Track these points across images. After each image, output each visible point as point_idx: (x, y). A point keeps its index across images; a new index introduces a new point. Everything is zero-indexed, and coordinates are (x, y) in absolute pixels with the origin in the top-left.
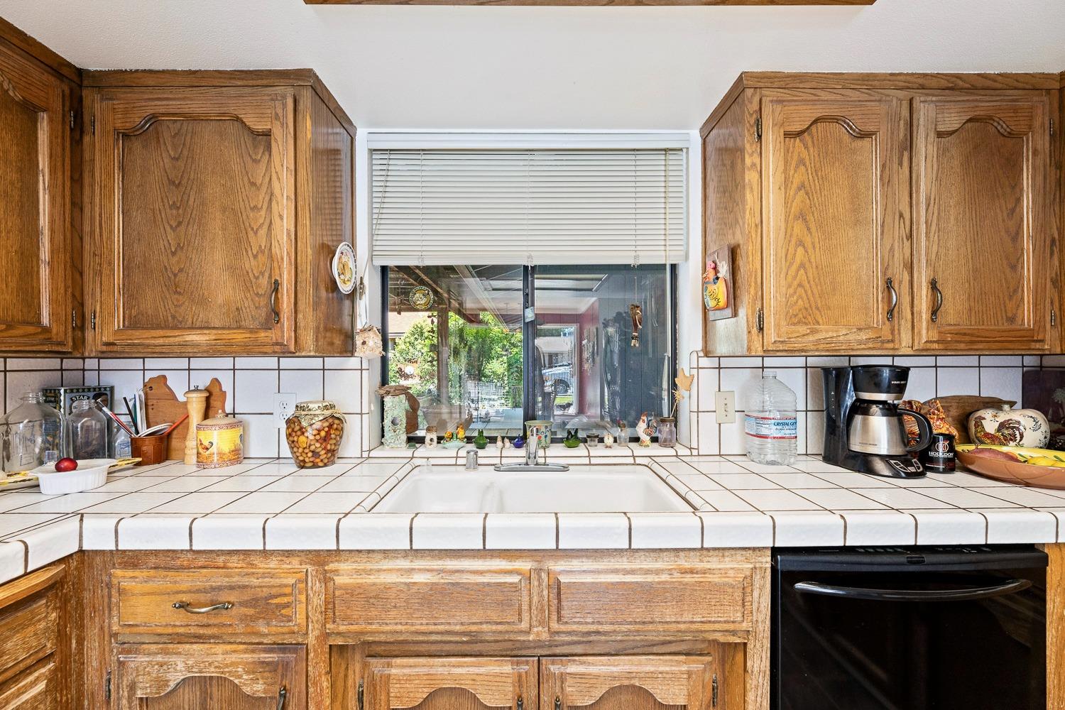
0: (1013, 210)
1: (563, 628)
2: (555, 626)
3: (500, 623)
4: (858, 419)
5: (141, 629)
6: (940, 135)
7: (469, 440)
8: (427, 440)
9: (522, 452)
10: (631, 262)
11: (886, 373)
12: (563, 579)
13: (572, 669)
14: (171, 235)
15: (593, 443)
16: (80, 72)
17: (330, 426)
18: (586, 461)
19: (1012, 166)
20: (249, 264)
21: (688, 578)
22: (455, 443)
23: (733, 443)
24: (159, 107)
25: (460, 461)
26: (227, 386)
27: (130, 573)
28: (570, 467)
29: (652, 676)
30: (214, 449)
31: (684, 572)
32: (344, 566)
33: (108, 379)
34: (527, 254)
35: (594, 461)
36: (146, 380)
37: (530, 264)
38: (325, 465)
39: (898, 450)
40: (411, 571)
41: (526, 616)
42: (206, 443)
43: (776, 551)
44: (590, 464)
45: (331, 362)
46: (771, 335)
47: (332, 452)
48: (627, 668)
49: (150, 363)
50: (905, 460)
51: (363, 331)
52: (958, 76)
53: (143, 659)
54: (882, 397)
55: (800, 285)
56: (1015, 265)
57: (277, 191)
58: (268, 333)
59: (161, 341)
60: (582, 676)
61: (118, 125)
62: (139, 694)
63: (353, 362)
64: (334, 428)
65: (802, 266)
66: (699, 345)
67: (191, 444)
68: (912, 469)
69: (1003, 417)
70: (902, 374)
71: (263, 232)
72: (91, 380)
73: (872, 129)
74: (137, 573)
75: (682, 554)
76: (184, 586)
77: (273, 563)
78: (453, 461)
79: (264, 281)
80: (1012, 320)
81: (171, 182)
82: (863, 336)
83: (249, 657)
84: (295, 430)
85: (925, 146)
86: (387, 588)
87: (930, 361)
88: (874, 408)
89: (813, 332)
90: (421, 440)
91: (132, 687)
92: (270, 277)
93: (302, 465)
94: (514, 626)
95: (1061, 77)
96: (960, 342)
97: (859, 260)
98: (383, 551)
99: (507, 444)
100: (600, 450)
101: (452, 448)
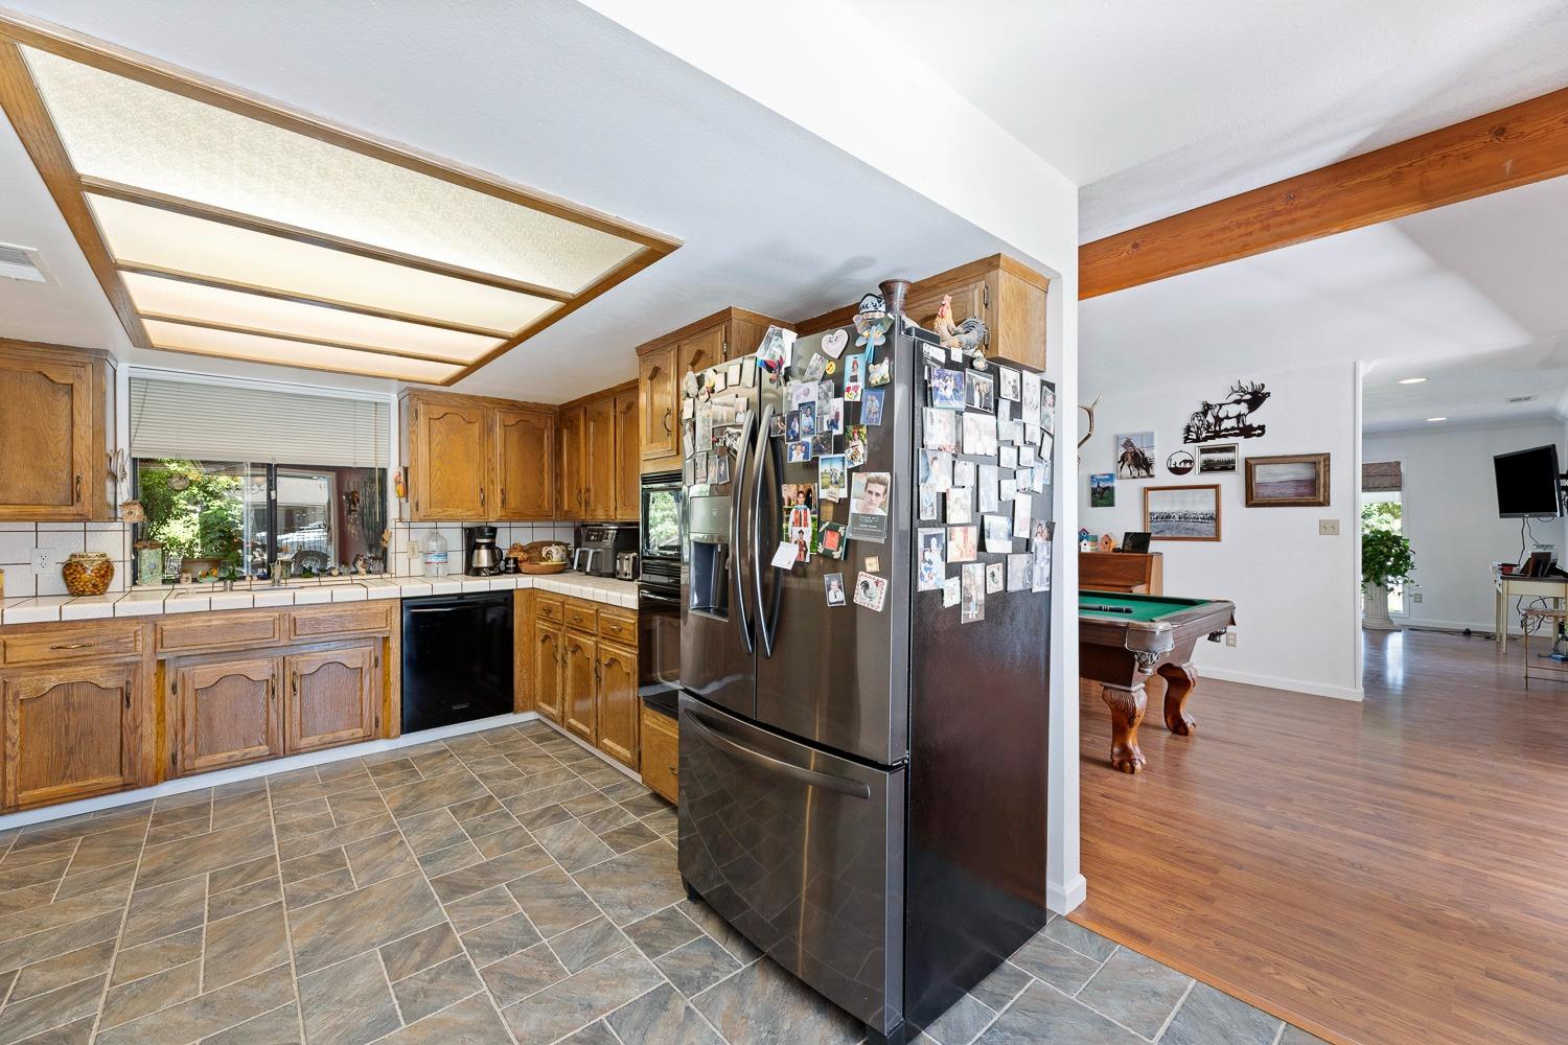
0: (540, 461)
2: (293, 638)
3: (263, 639)
4: (476, 551)
5: (23, 664)
6: (505, 426)
7: (222, 579)
8: (183, 580)
9: (269, 582)
10: (352, 465)
11: (486, 530)
12: (297, 617)
13: (303, 659)
15: (322, 576)
17: (108, 567)
19: (541, 440)
20: (49, 463)
21: (360, 612)
22: (210, 578)
25: (216, 589)
27: (12, 636)
29: (345, 656)
31: (358, 610)
32: (167, 622)
38: (101, 594)
39: (491, 565)
40: (210, 620)
41: (277, 636)
43: (402, 599)
44: (321, 585)
45: (93, 526)
46: (422, 512)
47: (106, 585)
50: (490, 568)
51: (126, 504)
52: (515, 401)
53: (24, 679)
54: (485, 541)
55: (439, 489)
56: (541, 484)
57: (77, 421)
58: (72, 508)
60: (308, 661)
62: (21, 697)
63: (116, 526)
64: (106, 570)
65: (440, 480)
66: (397, 516)
68: (492, 572)
69: (549, 549)
70: (493, 530)
71: (63, 444)
73: (474, 421)
74: (19, 635)
75: (356, 603)
76: (56, 639)
77: (118, 624)
78: (211, 589)
79: (63, 475)
80: (540, 507)
82: (469, 513)
83: (105, 670)
84: (71, 569)
85: (498, 431)
86: (196, 629)
87: (508, 524)
88: (483, 547)
89: (444, 511)
91: (17, 694)
92: (72, 473)
93: (76, 594)
94: (271, 640)
95: (560, 406)
96: (516, 517)
97: (469, 479)
98: (193, 613)
99: (255, 578)
100: (329, 578)
101: (208, 583)
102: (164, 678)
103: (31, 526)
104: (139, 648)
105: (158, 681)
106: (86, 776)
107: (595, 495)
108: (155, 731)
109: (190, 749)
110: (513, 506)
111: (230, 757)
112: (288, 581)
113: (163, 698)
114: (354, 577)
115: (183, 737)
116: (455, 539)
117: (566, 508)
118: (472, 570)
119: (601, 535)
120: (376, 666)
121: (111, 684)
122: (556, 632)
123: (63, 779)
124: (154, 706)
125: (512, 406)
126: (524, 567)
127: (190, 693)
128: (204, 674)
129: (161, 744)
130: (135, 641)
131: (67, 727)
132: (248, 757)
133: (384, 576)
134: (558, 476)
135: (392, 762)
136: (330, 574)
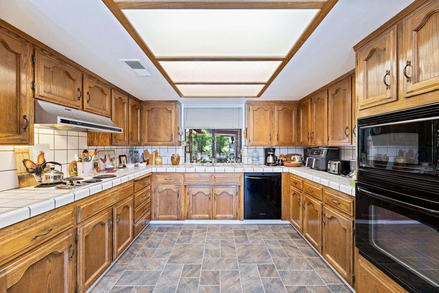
0: (291, 123)
1: (216, 183)
2: (215, 183)
3: (207, 182)
4: (268, 157)
5: (160, 183)
6: (278, 111)
7: (202, 162)
8: (194, 162)
9: (212, 164)
10: (232, 128)
11: (272, 149)
12: (216, 176)
14: (155, 127)
16: (141, 101)
17: (178, 158)
19: (291, 115)
20: (167, 131)
21: (232, 176)
22: (199, 162)
24: (154, 107)
25: (200, 165)
26: (158, 151)
27: (158, 175)
29: (228, 190)
30: (158, 162)
32: (186, 175)
33: (137, 150)
34: (213, 127)
35: (224, 165)
36: (144, 150)
37: (213, 129)
38: (177, 165)
39: (273, 162)
40: (195, 175)
41: (210, 181)
42: (157, 161)
43: (244, 173)
45: (177, 147)
46: (251, 143)
47: (178, 163)
48: (224, 189)
49: (145, 147)
50: (273, 163)
51: (183, 141)
52: (282, 101)
53: (159, 186)
54: (271, 153)
55: (256, 135)
56: (292, 132)
57: (172, 120)
58: (171, 142)
59: (154, 144)
60: (218, 190)
61: (147, 109)
63: (181, 147)
65: (257, 131)
66: (244, 145)
67: (154, 161)
68: (274, 165)
69: (294, 157)
70: (274, 149)
71: (170, 126)
72: (134, 150)
73: (268, 110)
74: (159, 175)
75: (232, 173)
76: (165, 177)
77: (177, 174)
78: (199, 165)
79: (170, 134)
80: (291, 141)
81: (155, 118)
82: (266, 143)
83: (174, 186)
84: (172, 158)
85: (276, 113)
86: (192, 177)
87: (279, 147)
88: (270, 155)
89: (258, 142)
90: (193, 162)
91: (159, 190)
92: (171, 133)
93: (174, 164)
94: (209, 183)
95: (299, 101)
96: (282, 144)
97: (266, 131)
98: (192, 173)
99: (209, 162)
100: (226, 164)
101: (199, 163)
102: (186, 190)
103: (166, 147)
104: (181, 181)
105: (184, 191)
106: (171, 214)
107: (316, 135)
108: (184, 205)
109: (191, 212)
110: (281, 140)
111: (200, 216)
112: (216, 164)
113: (186, 196)
114: (232, 163)
115: (190, 208)
116: (261, 152)
117: (301, 141)
118: (267, 164)
119: (319, 153)
120: (237, 195)
121: (175, 190)
122: (300, 193)
123: (167, 214)
124: (184, 198)
125: (281, 103)
126: (285, 163)
127: (191, 196)
128: (194, 190)
129: (185, 209)
130: (180, 179)
131: (167, 200)
132: (204, 217)
133: (241, 164)
134: (298, 128)
135: (241, 230)
136: (226, 162)
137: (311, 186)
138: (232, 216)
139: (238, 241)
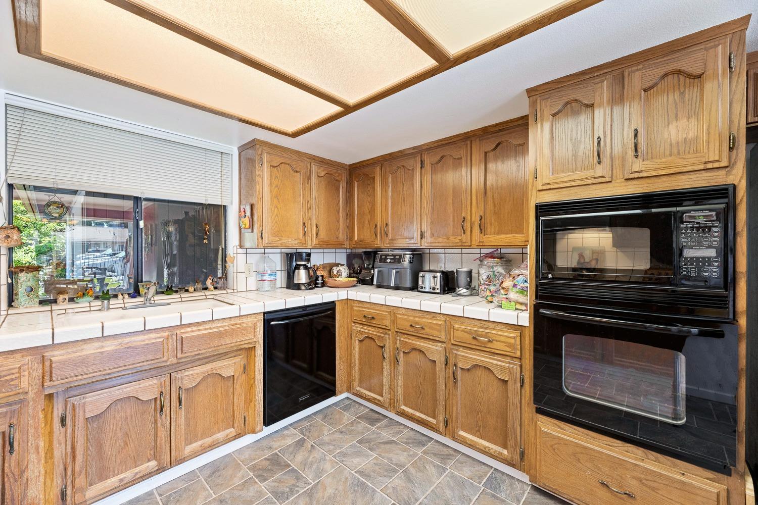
0: (338, 204)
1: (184, 355)
2: (179, 355)
3: (154, 360)
4: (297, 271)
6: (318, 176)
7: (96, 298)
8: (60, 300)
9: (138, 299)
10: (204, 202)
11: (304, 255)
13: (187, 373)
15: (182, 292)
18: (180, 300)
19: (338, 189)
21: (235, 327)
22: (85, 298)
23: (252, 283)
25: (94, 308)
28: (172, 304)
29: (221, 368)
31: (233, 325)
32: (56, 353)
34: (141, 191)
35: (183, 300)
37: (142, 197)
39: (308, 281)
40: (102, 347)
41: (166, 354)
43: (265, 313)
44: (182, 301)
46: (266, 240)
48: (210, 367)
50: (309, 284)
51: (2, 229)
52: (324, 159)
54: (303, 263)
55: (276, 222)
56: (338, 221)
60: (191, 375)
65: (277, 215)
66: (237, 243)
68: (311, 287)
69: (338, 269)
70: (309, 255)
73: (299, 170)
75: (232, 319)
78: (88, 309)
80: (337, 238)
82: (297, 242)
85: (314, 180)
86: (87, 356)
87: (318, 251)
88: (301, 267)
89: (280, 240)
90: (54, 301)
94: (161, 360)
95: (350, 166)
96: (325, 245)
97: (295, 214)
98: (84, 340)
99: (126, 296)
100: (187, 295)
101: (84, 303)
102: (52, 412)
105: (46, 417)
107: (393, 229)
108: (43, 472)
109: (80, 480)
110: (322, 237)
111: (121, 480)
113: (51, 434)
114: (207, 293)
115: (73, 471)
116: (277, 261)
117: (356, 239)
118: (292, 285)
119: (398, 259)
120: (245, 373)
122: (382, 335)
124: (42, 444)
125: (323, 162)
126: (327, 282)
127: (80, 424)
128: (96, 401)
129: (49, 483)
130: (20, 377)
132: (138, 476)
133: (228, 291)
134: (350, 215)
135: (266, 459)
136: (187, 291)
137: (417, 319)
138: (231, 431)
139: (283, 493)
